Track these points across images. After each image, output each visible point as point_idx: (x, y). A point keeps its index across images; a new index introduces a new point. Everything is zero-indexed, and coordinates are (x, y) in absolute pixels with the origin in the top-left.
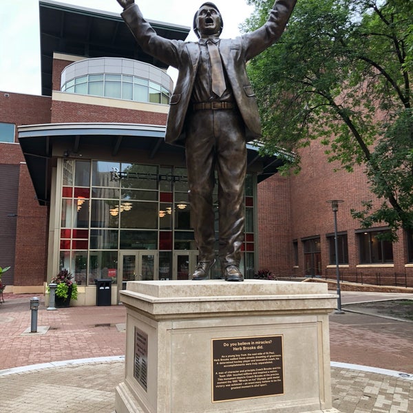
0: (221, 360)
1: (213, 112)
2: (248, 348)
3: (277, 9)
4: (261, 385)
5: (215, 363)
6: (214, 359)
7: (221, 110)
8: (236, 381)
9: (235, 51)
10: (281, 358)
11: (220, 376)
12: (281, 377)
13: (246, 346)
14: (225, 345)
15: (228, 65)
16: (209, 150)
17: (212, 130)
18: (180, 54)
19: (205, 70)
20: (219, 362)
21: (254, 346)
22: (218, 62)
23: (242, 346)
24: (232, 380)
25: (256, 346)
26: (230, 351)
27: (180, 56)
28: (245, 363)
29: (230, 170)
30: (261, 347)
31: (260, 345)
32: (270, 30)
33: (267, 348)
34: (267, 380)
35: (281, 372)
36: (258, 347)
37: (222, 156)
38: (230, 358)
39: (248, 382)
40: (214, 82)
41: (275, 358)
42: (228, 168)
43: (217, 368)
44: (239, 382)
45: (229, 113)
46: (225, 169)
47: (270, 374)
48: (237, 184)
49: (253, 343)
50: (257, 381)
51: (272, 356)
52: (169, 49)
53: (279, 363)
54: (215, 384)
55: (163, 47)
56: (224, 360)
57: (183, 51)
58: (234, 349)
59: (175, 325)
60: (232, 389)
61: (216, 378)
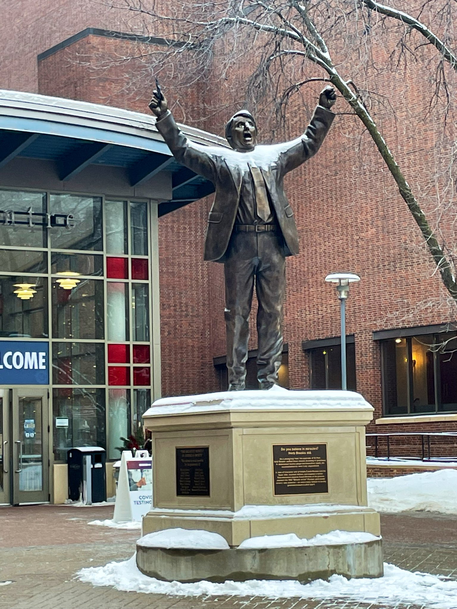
0: (280, 462)
1: (257, 234)
2: (300, 453)
3: (314, 126)
4: (311, 485)
5: (274, 464)
6: (274, 460)
7: (264, 232)
8: (291, 480)
9: (275, 171)
10: (326, 462)
11: (279, 475)
12: (326, 479)
13: (299, 451)
14: (282, 449)
15: (271, 189)
16: (251, 270)
17: (256, 252)
18: (218, 170)
19: (248, 192)
20: (278, 463)
21: (304, 451)
22: (261, 186)
23: (295, 451)
24: (287, 479)
25: (306, 451)
26: (285, 455)
27: (219, 172)
28: (298, 465)
29: (272, 291)
30: (310, 453)
31: (309, 451)
32: (308, 147)
33: (314, 454)
34: (315, 480)
35: (326, 474)
36: (308, 453)
37: (264, 277)
38: (286, 460)
39: (300, 481)
40: (259, 206)
41: (321, 462)
42: (269, 288)
43: (277, 468)
44: (293, 481)
45: (271, 236)
46: (267, 290)
47: (317, 475)
48: (278, 305)
49: (303, 449)
50: (307, 481)
51: (320, 461)
52: (206, 163)
53: (324, 467)
54: (275, 482)
55: (200, 160)
56: (281, 462)
57: (222, 166)
58: (289, 453)
59: (245, 431)
60: (288, 486)
61: (276, 476)
